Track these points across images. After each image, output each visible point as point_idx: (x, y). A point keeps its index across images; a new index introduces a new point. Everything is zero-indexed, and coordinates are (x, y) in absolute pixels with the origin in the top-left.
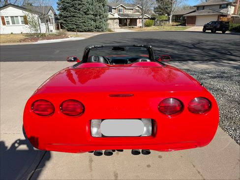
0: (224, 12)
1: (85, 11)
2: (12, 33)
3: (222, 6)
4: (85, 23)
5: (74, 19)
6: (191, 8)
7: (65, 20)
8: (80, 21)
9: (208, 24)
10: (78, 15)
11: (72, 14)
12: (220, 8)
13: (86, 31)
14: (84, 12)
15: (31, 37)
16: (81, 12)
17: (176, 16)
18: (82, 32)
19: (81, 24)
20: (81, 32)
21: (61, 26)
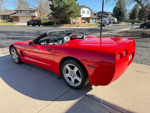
0: (33, 15)
3: (32, 11)
6: (10, 11)
9: (29, 21)
12: (31, 12)
17: (3, 16)
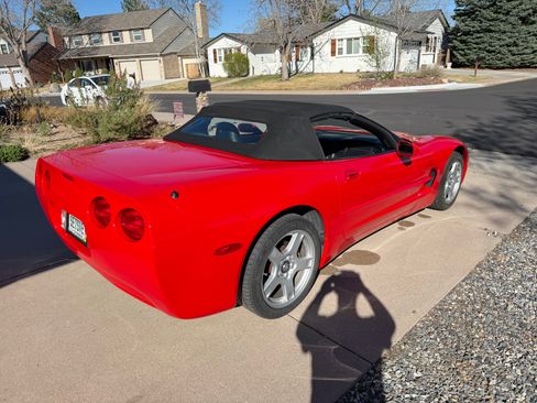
1: (523, 14)
2: (341, 72)
4: (517, 45)
5: (486, 37)
7: (462, 42)
8: (503, 43)
10: (502, 26)
11: (485, 24)
13: (513, 68)
14: (521, 18)
15: (368, 79)
16: (512, 19)
18: (503, 68)
19: (504, 50)
20: (498, 68)
21: (452, 55)
